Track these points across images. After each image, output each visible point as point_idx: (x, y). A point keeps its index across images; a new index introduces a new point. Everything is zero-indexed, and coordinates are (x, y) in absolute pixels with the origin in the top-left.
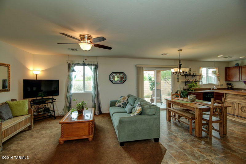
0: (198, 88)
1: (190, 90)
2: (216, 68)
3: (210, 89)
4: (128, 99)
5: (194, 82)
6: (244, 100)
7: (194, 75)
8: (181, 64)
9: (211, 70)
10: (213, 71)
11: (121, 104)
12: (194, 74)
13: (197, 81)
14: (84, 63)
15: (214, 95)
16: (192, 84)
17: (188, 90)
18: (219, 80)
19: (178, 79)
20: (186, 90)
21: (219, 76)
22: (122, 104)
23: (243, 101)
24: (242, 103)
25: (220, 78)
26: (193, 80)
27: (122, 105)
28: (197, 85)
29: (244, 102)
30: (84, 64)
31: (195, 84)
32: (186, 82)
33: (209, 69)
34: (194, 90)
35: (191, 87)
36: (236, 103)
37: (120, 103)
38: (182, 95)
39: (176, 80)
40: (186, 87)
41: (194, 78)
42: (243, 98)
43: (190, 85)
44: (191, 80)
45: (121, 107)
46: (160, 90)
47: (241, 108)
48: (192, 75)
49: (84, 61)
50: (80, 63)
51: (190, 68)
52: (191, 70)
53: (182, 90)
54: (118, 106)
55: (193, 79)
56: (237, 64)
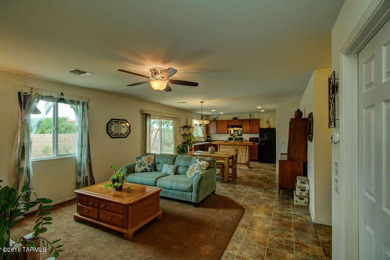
4: (155, 159)
11: (146, 167)
14: (62, 97)
22: (149, 166)
27: (149, 169)
30: (61, 99)
37: (144, 166)
45: (147, 171)
49: (62, 93)
50: (53, 95)
54: (142, 171)
56: (215, 119)
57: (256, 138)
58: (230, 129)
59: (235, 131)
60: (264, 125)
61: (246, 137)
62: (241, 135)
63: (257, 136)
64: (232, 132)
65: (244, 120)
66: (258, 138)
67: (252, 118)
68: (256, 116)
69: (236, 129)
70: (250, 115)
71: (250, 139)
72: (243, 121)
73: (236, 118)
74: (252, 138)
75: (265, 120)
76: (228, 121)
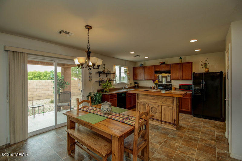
0: (112, 88)
1: (104, 91)
2: (127, 67)
3: (122, 88)
5: (109, 81)
6: (154, 100)
7: (108, 74)
8: (90, 51)
9: (123, 69)
10: (125, 70)
12: (108, 71)
13: (111, 81)
15: (127, 95)
16: (107, 84)
17: (102, 91)
18: (129, 79)
19: (90, 77)
20: (100, 92)
21: (129, 75)
23: (152, 101)
24: (152, 103)
25: (130, 77)
26: (107, 79)
28: (111, 85)
29: (154, 102)
31: (109, 84)
32: (100, 82)
33: (121, 68)
34: (108, 91)
35: (106, 87)
36: (146, 103)
38: (95, 99)
39: (88, 79)
40: (100, 88)
41: (109, 77)
42: (152, 98)
43: (104, 84)
44: (106, 80)
46: (70, 92)
47: (151, 108)
48: (106, 73)
51: (105, 65)
52: (105, 66)
53: (96, 92)
55: (107, 77)
56: (141, 65)
57: (188, 85)
58: (157, 75)
59: (162, 77)
60: (199, 69)
61: (176, 84)
62: (170, 82)
63: (190, 83)
64: (160, 79)
65: (173, 64)
66: (191, 85)
67: (183, 62)
68: (188, 59)
69: (163, 74)
70: (181, 58)
71: (180, 86)
72: (171, 65)
73: (163, 63)
74: (183, 85)
75: (201, 63)
76: (155, 67)
